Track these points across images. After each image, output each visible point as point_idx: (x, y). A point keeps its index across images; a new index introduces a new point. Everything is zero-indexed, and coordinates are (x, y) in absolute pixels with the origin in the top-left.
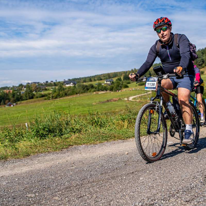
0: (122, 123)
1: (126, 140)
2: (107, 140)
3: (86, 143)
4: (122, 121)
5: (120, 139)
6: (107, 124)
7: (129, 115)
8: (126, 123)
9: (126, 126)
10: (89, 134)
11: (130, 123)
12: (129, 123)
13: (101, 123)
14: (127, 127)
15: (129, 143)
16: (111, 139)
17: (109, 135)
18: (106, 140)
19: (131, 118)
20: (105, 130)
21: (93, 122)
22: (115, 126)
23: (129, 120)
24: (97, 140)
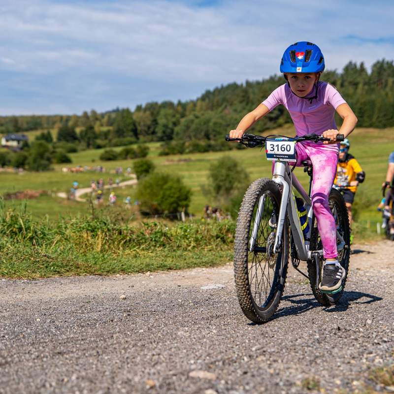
0: (89, 238)
2: (59, 272)
3: (7, 274)
5: (92, 273)
7: (105, 221)
9: (100, 246)
10: (10, 255)
11: (110, 242)
12: (108, 241)
13: (36, 232)
14: (103, 251)
15: (117, 282)
16: (68, 271)
17: (64, 263)
18: (55, 271)
19: (110, 228)
21: (12, 230)
24: (33, 272)
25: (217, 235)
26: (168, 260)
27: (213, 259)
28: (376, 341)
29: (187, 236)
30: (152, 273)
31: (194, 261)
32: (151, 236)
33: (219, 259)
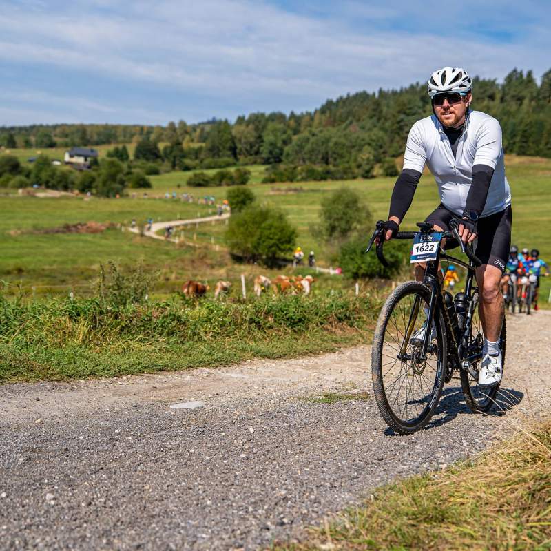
0: (69, 324)
1: (62, 383)
4: (71, 317)
5: (48, 378)
6: (17, 323)
8: (82, 328)
9: (81, 336)
11: (98, 330)
12: (94, 328)
14: (84, 341)
15: (71, 394)
16: (15, 375)
17: (13, 364)
19: (104, 311)
20: (7, 342)
22: (43, 333)
23: (95, 318)
25: (251, 319)
26: (165, 357)
27: (229, 355)
28: (269, 524)
29: (210, 319)
30: (133, 377)
31: (202, 357)
32: (158, 321)
33: (240, 354)
